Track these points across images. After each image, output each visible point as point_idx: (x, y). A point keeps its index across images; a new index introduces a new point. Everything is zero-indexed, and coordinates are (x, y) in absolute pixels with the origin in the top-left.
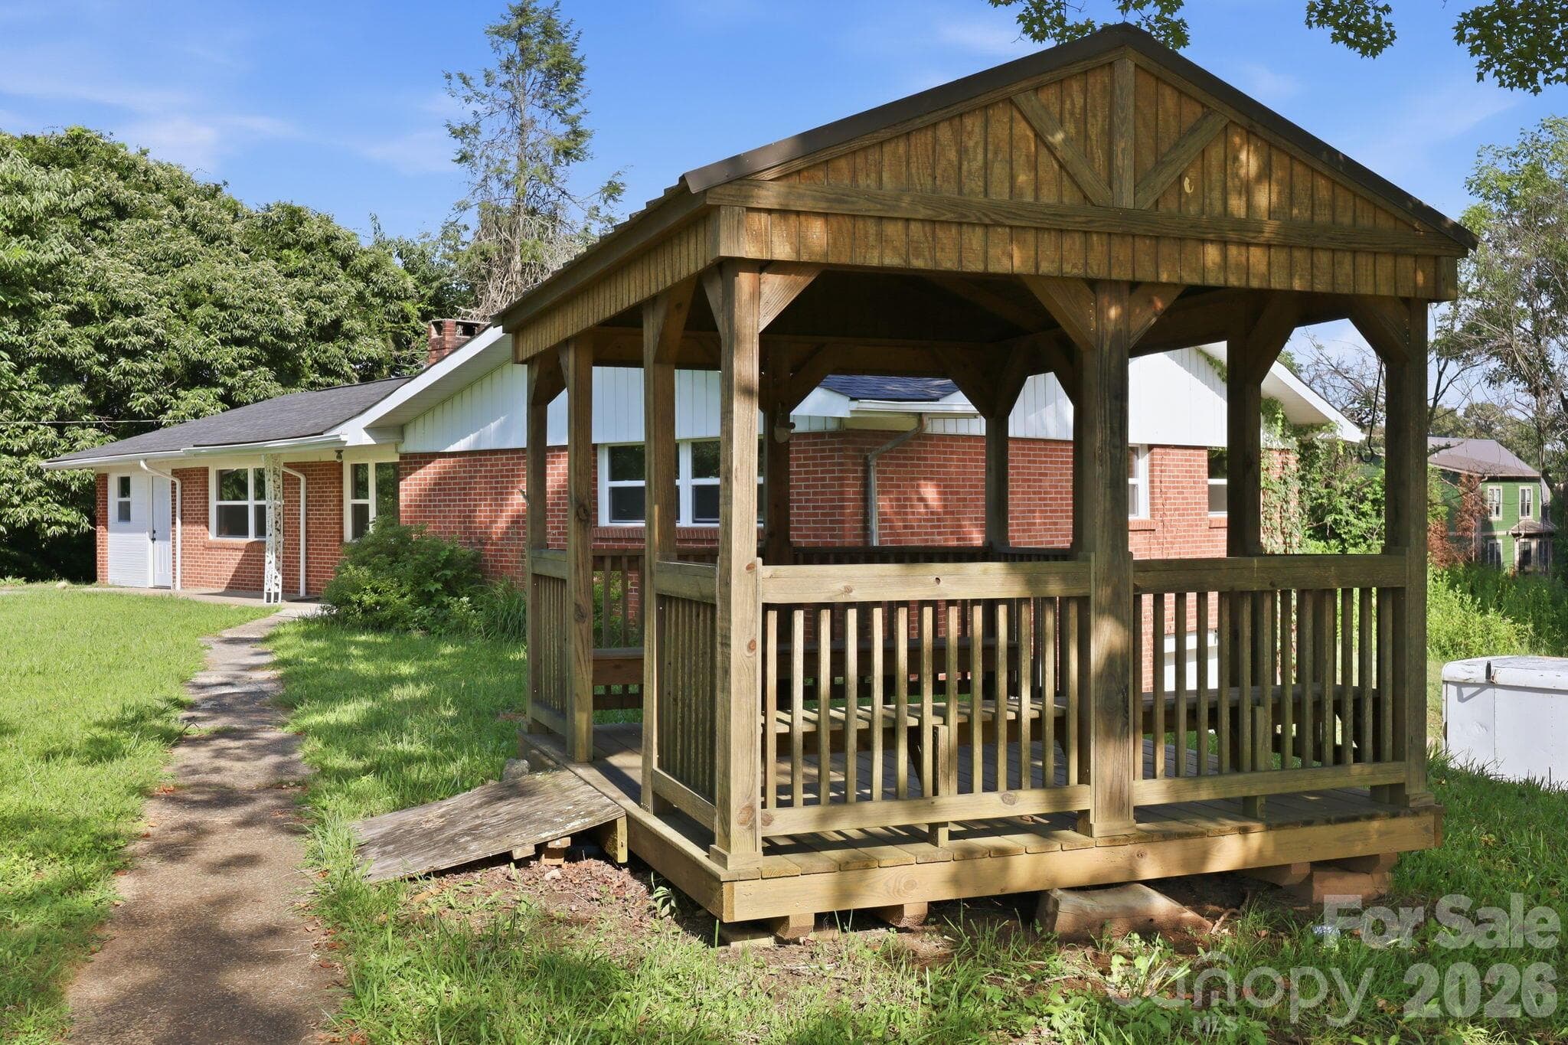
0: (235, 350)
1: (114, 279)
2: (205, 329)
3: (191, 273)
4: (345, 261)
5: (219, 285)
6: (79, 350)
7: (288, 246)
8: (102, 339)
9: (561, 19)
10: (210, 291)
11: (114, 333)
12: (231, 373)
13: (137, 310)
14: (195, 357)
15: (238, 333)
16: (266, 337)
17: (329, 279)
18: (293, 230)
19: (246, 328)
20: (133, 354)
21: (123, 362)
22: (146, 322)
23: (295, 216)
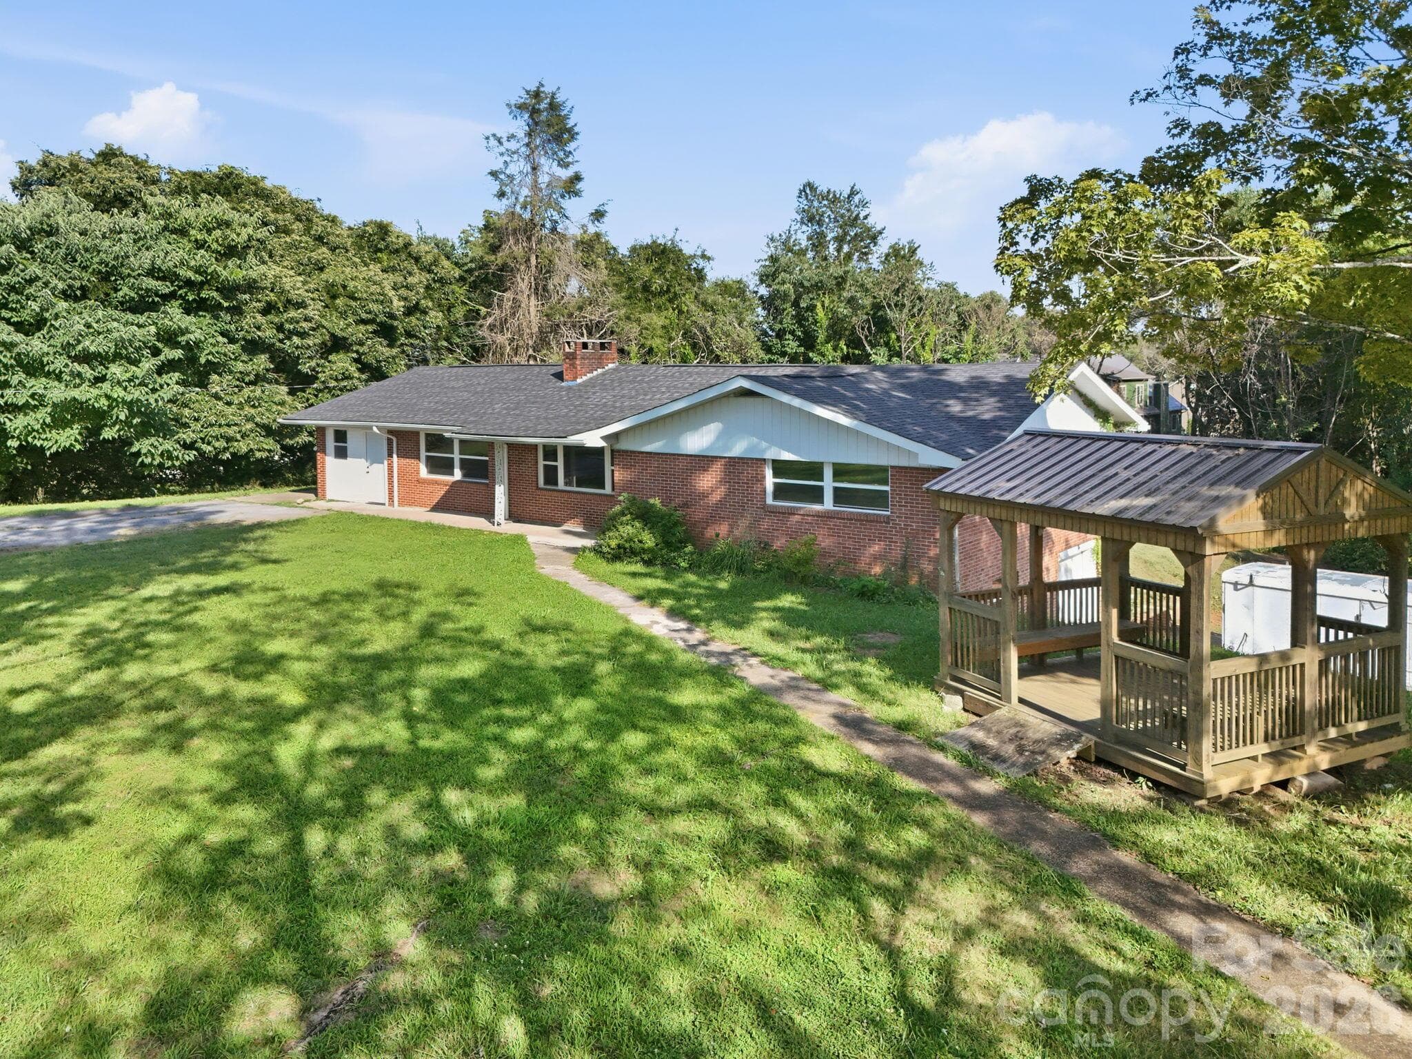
0: (362, 328)
1: (287, 283)
2: (343, 315)
3: (329, 275)
4: (417, 259)
5: (351, 284)
6: (268, 333)
7: (380, 250)
8: (282, 324)
9: (560, 98)
10: (344, 287)
11: (291, 321)
12: (361, 344)
13: (301, 305)
14: (339, 333)
15: (364, 316)
16: (381, 318)
17: (410, 274)
18: (383, 240)
19: (370, 313)
20: (303, 335)
21: (296, 340)
22: (310, 312)
23: (383, 229)
